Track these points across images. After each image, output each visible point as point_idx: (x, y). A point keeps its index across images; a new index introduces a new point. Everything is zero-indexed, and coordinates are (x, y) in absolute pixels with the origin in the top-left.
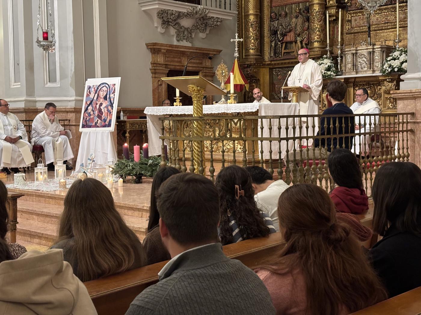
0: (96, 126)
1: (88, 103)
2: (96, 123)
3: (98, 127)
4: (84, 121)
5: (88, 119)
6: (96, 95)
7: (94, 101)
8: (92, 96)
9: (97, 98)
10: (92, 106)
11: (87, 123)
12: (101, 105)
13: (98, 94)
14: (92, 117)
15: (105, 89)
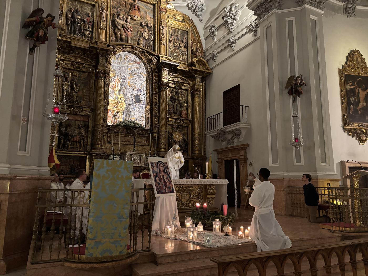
0: (166, 193)
1: (155, 175)
2: (165, 190)
3: (167, 193)
4: (157, 189)
5: (159, 187)
6: (158, 169)
7: (158, 174)
8: (155, 169)
9: (160, 172)
10: (158, 177)
11: (159, 190)
12: (163, 177)
13: (159, 169)
14: (161, 185)
15: (161, 165)
